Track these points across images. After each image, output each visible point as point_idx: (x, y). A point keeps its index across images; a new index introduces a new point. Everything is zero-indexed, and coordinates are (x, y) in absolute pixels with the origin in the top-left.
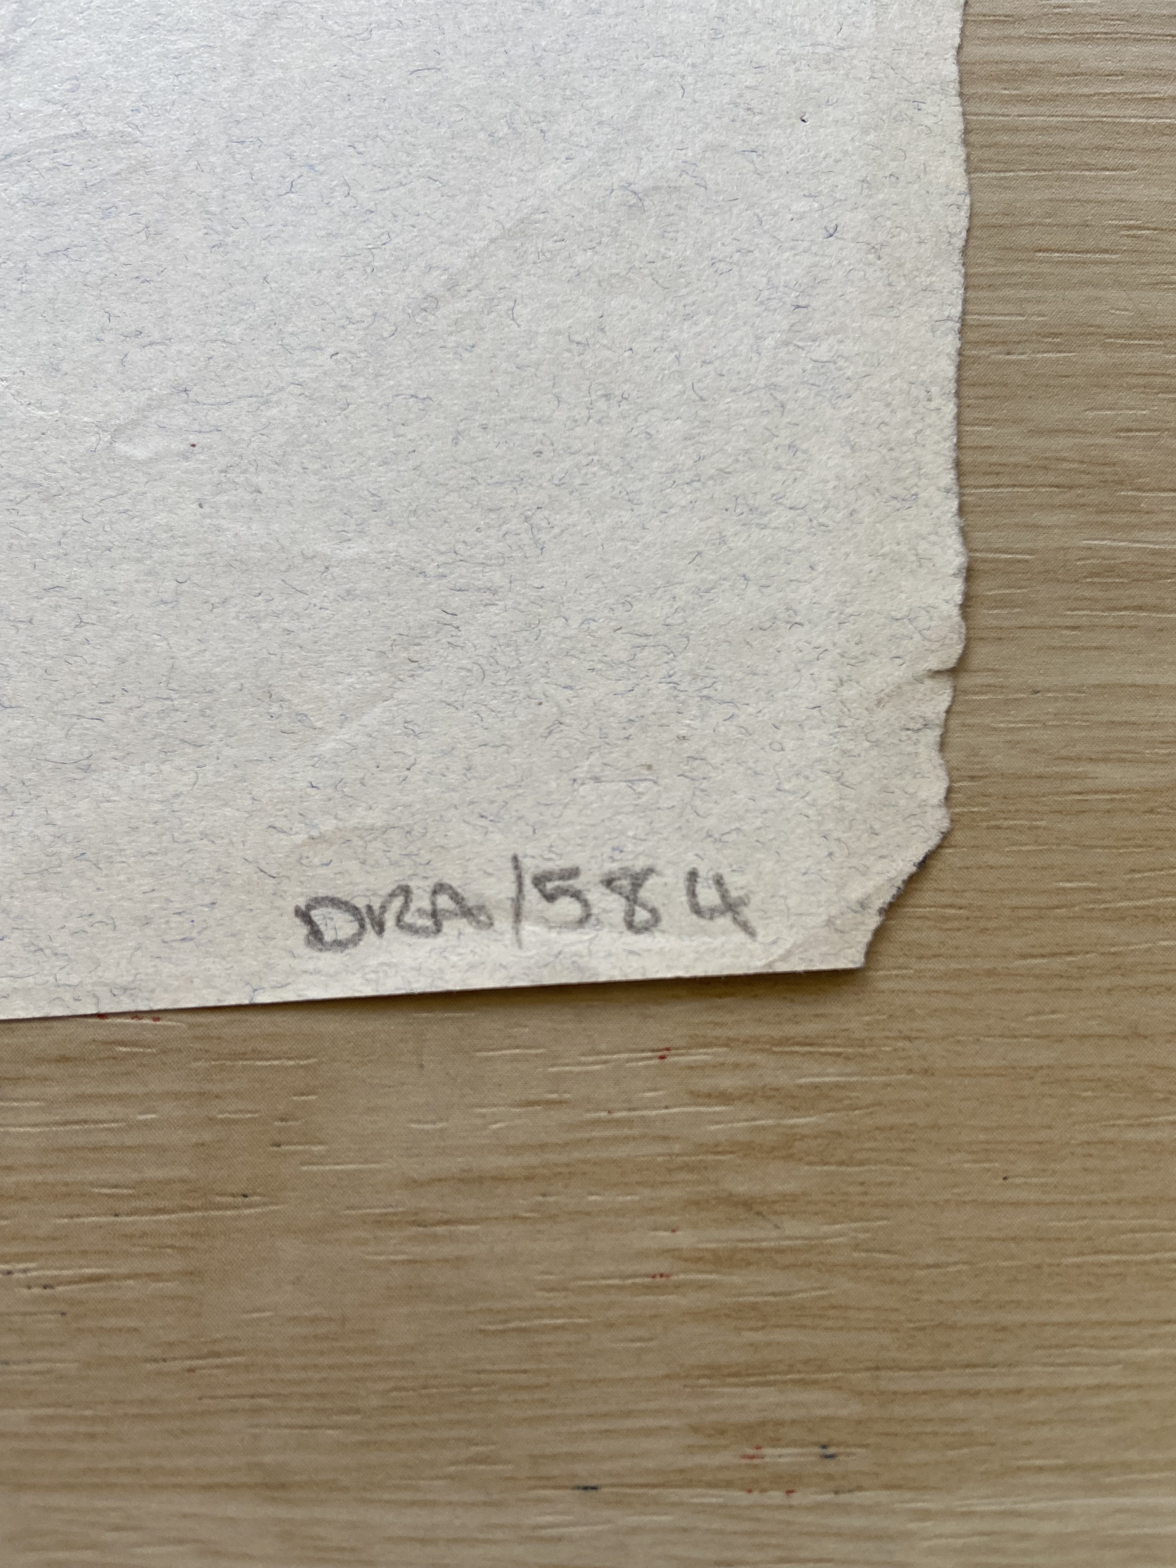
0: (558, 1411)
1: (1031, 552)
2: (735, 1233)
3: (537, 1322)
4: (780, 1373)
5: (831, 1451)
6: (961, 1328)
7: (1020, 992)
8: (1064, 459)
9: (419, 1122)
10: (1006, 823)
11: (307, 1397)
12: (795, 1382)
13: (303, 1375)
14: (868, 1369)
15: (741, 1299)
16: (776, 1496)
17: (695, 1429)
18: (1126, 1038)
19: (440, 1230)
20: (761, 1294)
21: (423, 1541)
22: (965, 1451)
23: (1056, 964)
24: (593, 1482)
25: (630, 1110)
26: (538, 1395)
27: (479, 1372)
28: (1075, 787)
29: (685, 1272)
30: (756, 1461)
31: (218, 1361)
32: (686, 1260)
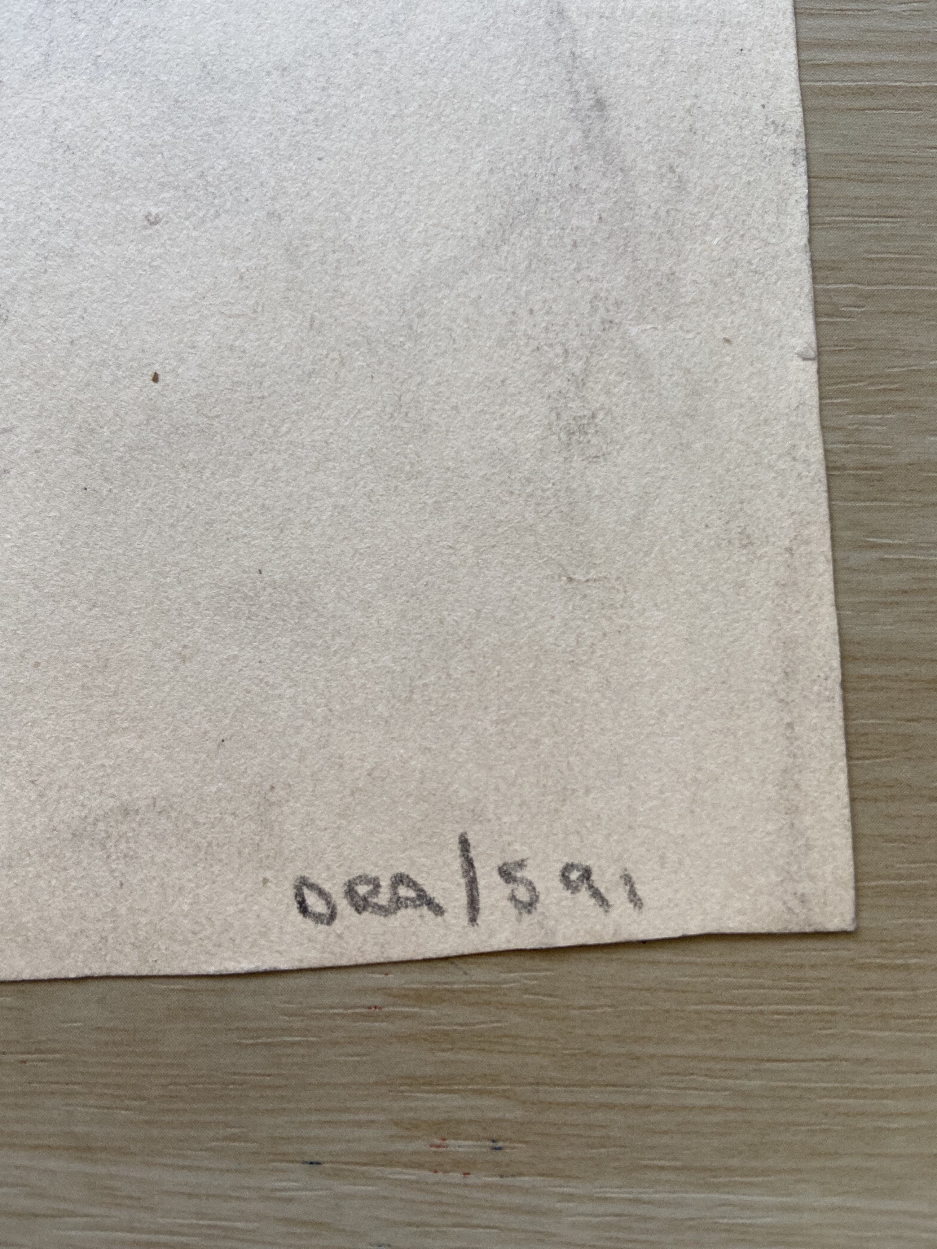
0: (293, 1106)
2: (434, 977)
3: (279, 1039)
4: (463, 1084)
5: (500, 1144)
6: (604, 1056)
11: (106, 1085)
12: (474, 1091)
13: (105, 1070)
14: (531, 1084)
15: (436, 1027)
16: (456, 1177)
17: (396, 1124)
20: (451, 1024)
21: (190, 1195)
22: (603, 1150)
24: (317, 1159)
26: (279, 1093)
27: (234, 1074)
29: (394, 1005)
30: (441, 1149)
31: (42, 1056)
32: (395, 996)
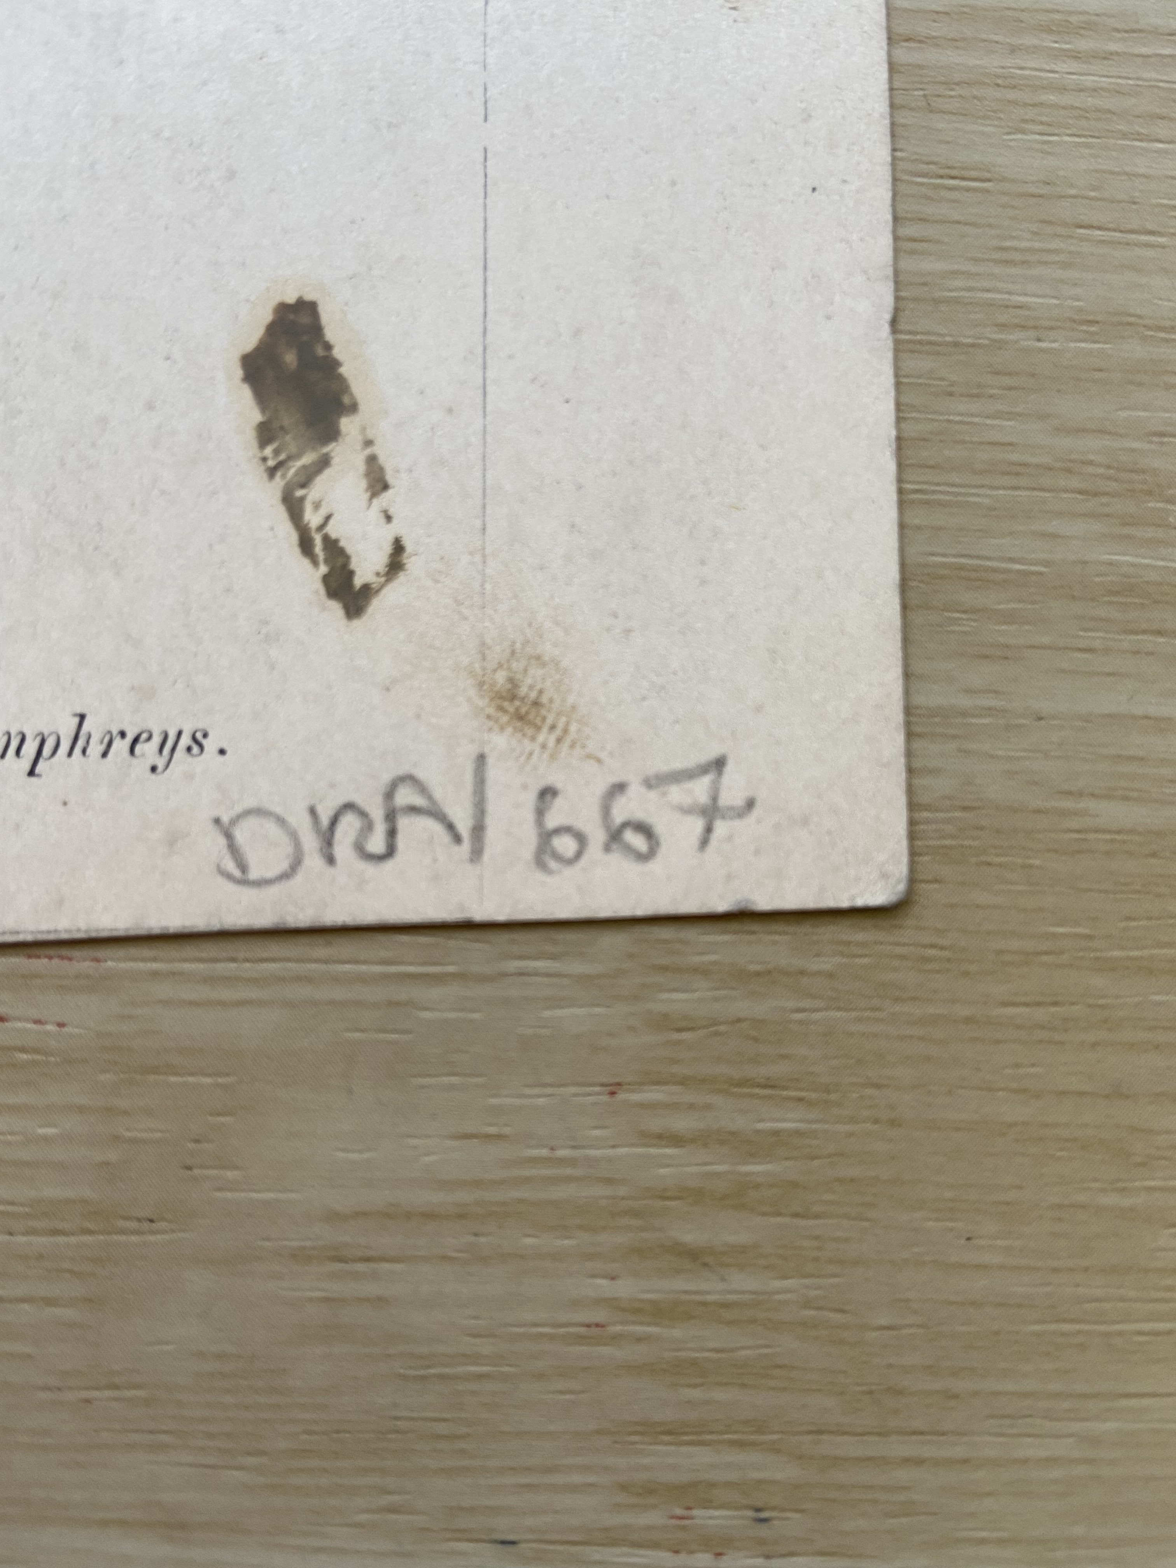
0: (478, 1463)
1: (1047, 563)
2: (679, 1284)
3: (460, 1369)
4: (716, 1432)
5: (765, 1514)
6: (911, 1394)
7: (998, 1042)
8: (1091, 463)
9: (344, 1150)
10: (997, 860)
11: (211, 1436)
12: (732, 1443)
13: (207, 1413)
14: (810, 1432)
15: (679, 1354)
16: (704, 1559)
17: (624, 1487)
18: (1107, 1096)
19: (361, 1267)
20: (702, 1350)
22: (904, 1520)
23: (1040, 1014)
24: (512, 1537)
25: (574, 1147)
26: (459, 1445)
27: (397, 1418)
28: (1074, 824)
29: (623, 1323)
30: (685, 1522)
31: (115, 1393)
32: (624, 1310)
